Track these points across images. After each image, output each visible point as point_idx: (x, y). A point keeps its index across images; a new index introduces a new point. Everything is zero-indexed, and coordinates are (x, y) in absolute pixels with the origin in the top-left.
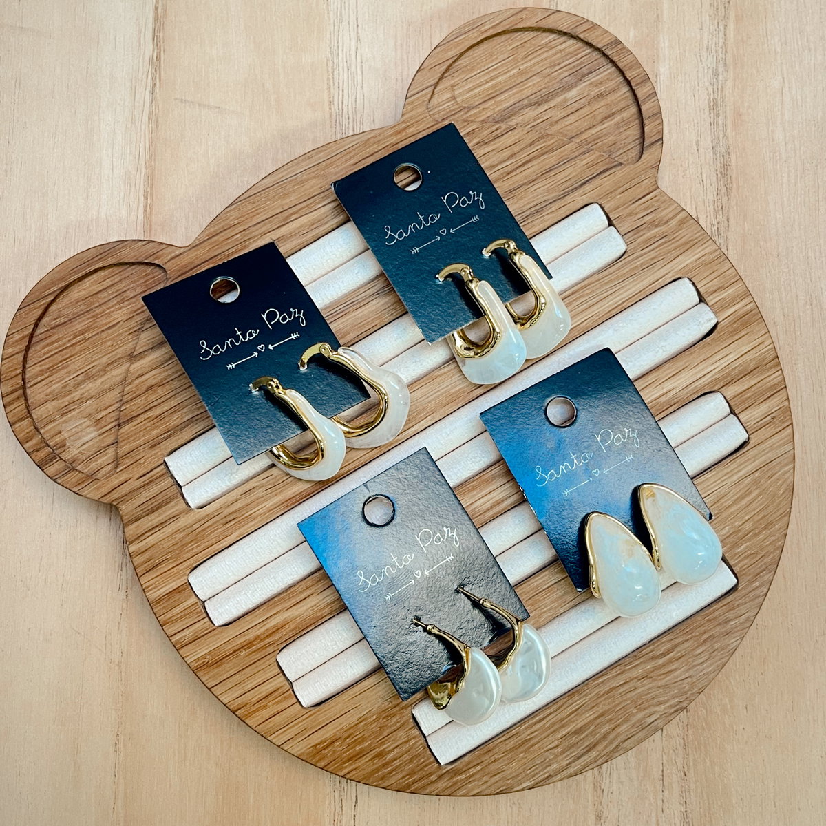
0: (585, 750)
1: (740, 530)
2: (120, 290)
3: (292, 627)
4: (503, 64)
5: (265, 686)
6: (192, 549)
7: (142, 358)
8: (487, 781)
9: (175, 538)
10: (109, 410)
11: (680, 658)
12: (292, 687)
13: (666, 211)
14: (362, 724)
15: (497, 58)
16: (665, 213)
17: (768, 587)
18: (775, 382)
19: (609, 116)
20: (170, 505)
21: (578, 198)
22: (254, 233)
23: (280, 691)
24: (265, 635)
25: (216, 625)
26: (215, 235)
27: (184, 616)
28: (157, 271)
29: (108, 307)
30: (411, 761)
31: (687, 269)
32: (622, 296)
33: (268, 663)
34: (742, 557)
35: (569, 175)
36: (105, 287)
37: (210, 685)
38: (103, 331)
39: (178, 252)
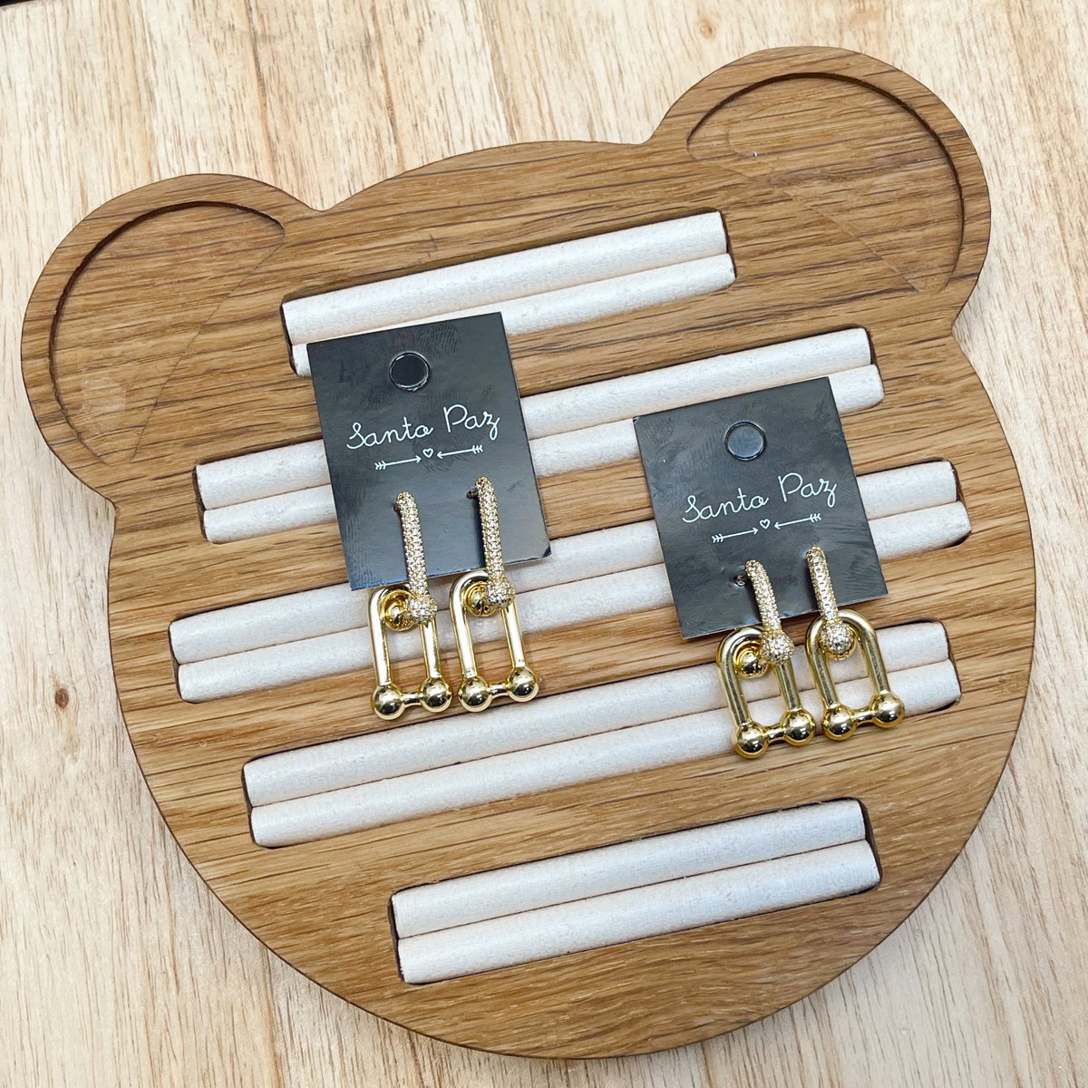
0: (599, 1030)
1: (907, 813)
2: (218, 238)
3: (277, 734)
4: (804, 116)
5: (216, 797)
6: (188, 591)
7: (215, 330)
8: (456, 1024)
9: (173, 570)
10: (150, 383)
11: (769, 953)
12: (250, 812)
13: (951, 368)
14: (322, 890)
15: (800, 105)
16: (947, 370)
17: (918, 901)
18: (1021, 635)
19: (920, 224)
20: (182, 526)
21: (841, 314)
22: (411, 222)
23: (233, 810)
24: (241, 732)
25: (185, 695)
26: (362, 209)
27: (147, 672)
28: (273, 230)
29: (196, 254)
30: (368, 960)
31: (954, 450)
33: (230, 769)
34: (899, 849)
35: (841, 280)
36: (203, 228)
37: (146, 771)
38: (179, 282)
39: (307, 214)
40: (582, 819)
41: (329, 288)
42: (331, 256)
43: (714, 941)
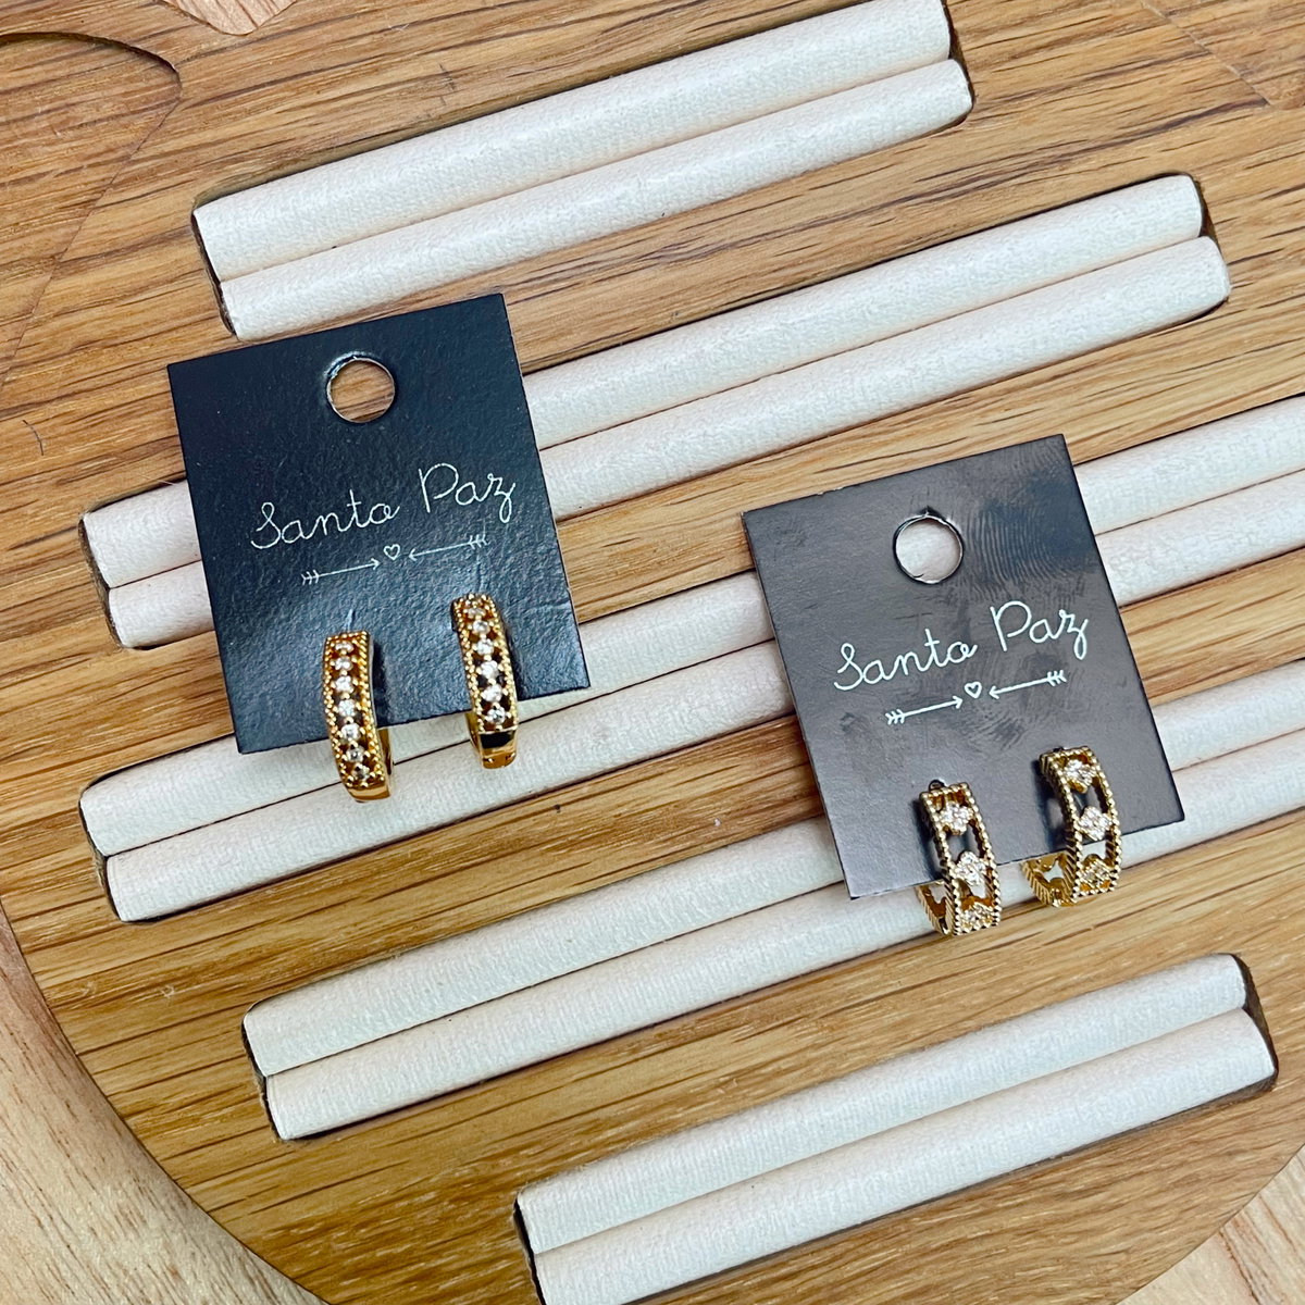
2: (63, 98)
3: (294, 962)
5: (206, 1075)
6: (103, 738)
7: (78, 271)
9: (71, 703)
11: (1117, 1207)
12: (265, 1090)
14: (403, 1203)
20: (73, 626)
21: (1152, 154)
22: (404, 44)
23: (236, 1094)
24: (230, 965)
25: (124, 917)
26: (313, 26)
27: (55, 881)
28: (158, 77)
29: (25, 130)
32: (1193, 400)
33: (223, 1027)
35: (1146, 95)
36: (30, 81)
37: (80, 1046)
39: (215, 45)
40: (808, 1040)
41: (271, 174)
42: (269, 118)
43: (1032, 1201)
